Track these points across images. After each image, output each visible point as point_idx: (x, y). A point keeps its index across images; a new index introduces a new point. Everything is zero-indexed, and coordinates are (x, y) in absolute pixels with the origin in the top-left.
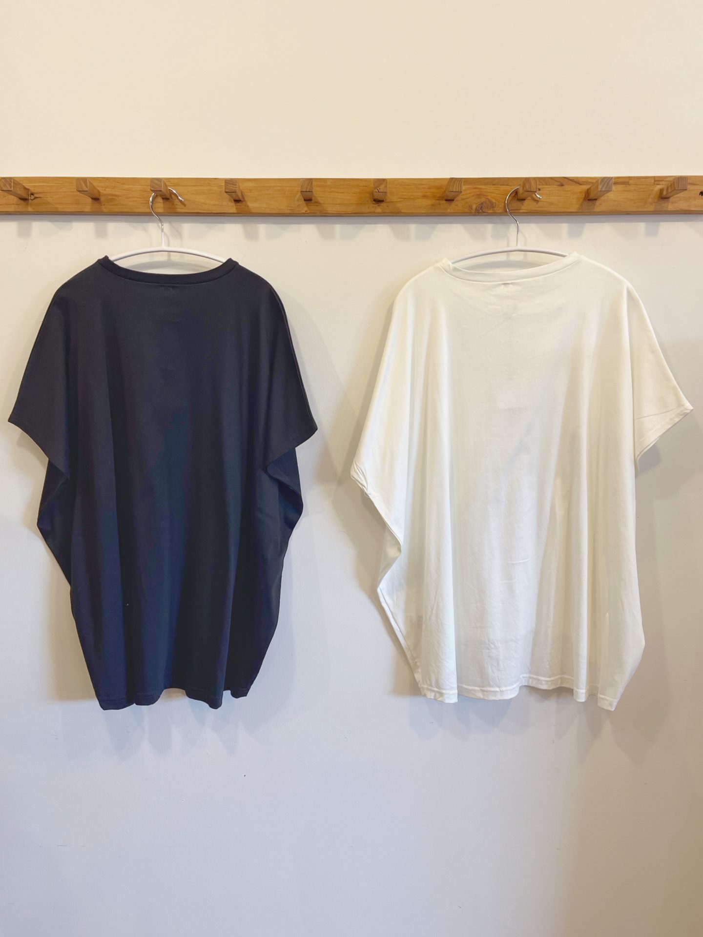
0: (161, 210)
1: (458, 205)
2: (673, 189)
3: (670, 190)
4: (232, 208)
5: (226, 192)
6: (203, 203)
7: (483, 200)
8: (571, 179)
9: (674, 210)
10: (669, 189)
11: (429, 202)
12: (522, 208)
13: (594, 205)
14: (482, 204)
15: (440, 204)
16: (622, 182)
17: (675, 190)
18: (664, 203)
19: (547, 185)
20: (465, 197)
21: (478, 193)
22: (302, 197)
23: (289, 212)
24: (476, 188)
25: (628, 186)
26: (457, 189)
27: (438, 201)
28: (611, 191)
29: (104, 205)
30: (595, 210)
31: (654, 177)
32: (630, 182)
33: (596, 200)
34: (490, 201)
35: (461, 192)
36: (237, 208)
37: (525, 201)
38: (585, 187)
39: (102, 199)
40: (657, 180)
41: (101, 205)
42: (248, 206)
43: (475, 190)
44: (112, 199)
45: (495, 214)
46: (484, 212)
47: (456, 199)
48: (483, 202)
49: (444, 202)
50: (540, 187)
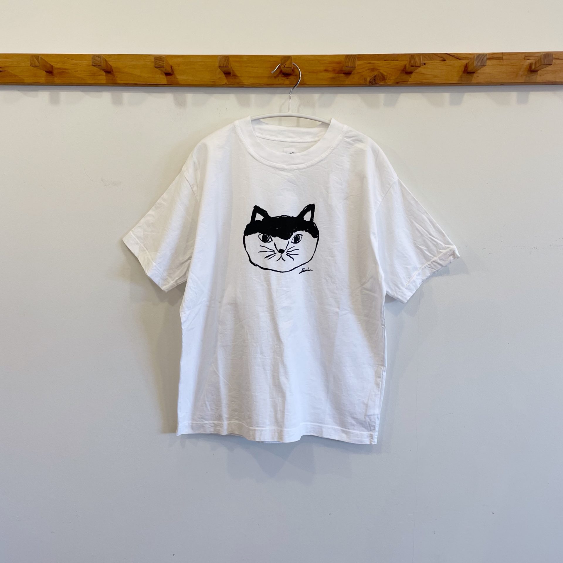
0: (104, 82)
1: (354, 78)
2: (540, 64)
3: (537, 65)
4: (163, 79)
5: (155, 67)
6: (138, 76)
7: (376, 73)
8: (452, 55)
9: (542, 81)
10: (537, 63)
11: (330, 75)
12: (409, 80)
13: (472, 77)
14: (375, 76)
15: (339, 77)
16: (497, 58)
17: (541, 65)
18: (533, 75)
19: (431, 60)
20: (360, 71)
21: (372, 67)
22: (221, 71)
23: (212, 83)
24: (370, 63)
25: (502, 60)
26: (352, 65)
27: (337, 75)
28: (486, 65)
29: (56, 77)
30: (473, 82)
31: (525, 53)
32: (504, 57)
33: (474, 73)
34: (382, 74)
35: (355, 67)
36: (167, 80)
37: (413, 74)
38: (464, 62)
39: (55, 72)
40: (527, 56)
41: (54, 77)
42: (177, 78)
43: (368, 65)
44: (63, 72)
45: (386, 85)
46: (377, 84)
47: (352, 73)
48: (377, 75)
49: (343, 75)
50: (425, 62)
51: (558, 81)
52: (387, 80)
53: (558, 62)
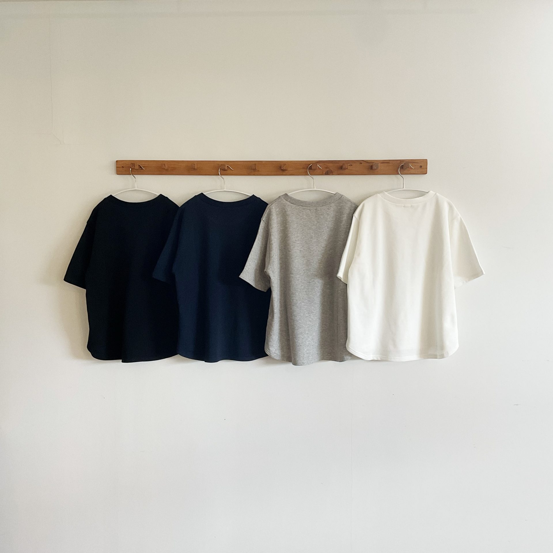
1: (317, 171)
7: (328, 170)
8: (365, 161)
12: (345, 173)
14: (328, 171)
16: (386, 162)
18: (404, 170)
19: (355, 163)
21: (326, 167)
24: (325, 165)
31: (400, 160)
32: (390, 162)
33: (376, 169)
34: (331, 170)
37: (346, 169)
38: (371, 164)
39: (169, 169)
40: (401, 161)
45: (333, 175)
46: (329, 174)
49: (312, 170)
50: (352, 164)
51: (416, 173)
52: (333, 173)
53: (416, 164)
